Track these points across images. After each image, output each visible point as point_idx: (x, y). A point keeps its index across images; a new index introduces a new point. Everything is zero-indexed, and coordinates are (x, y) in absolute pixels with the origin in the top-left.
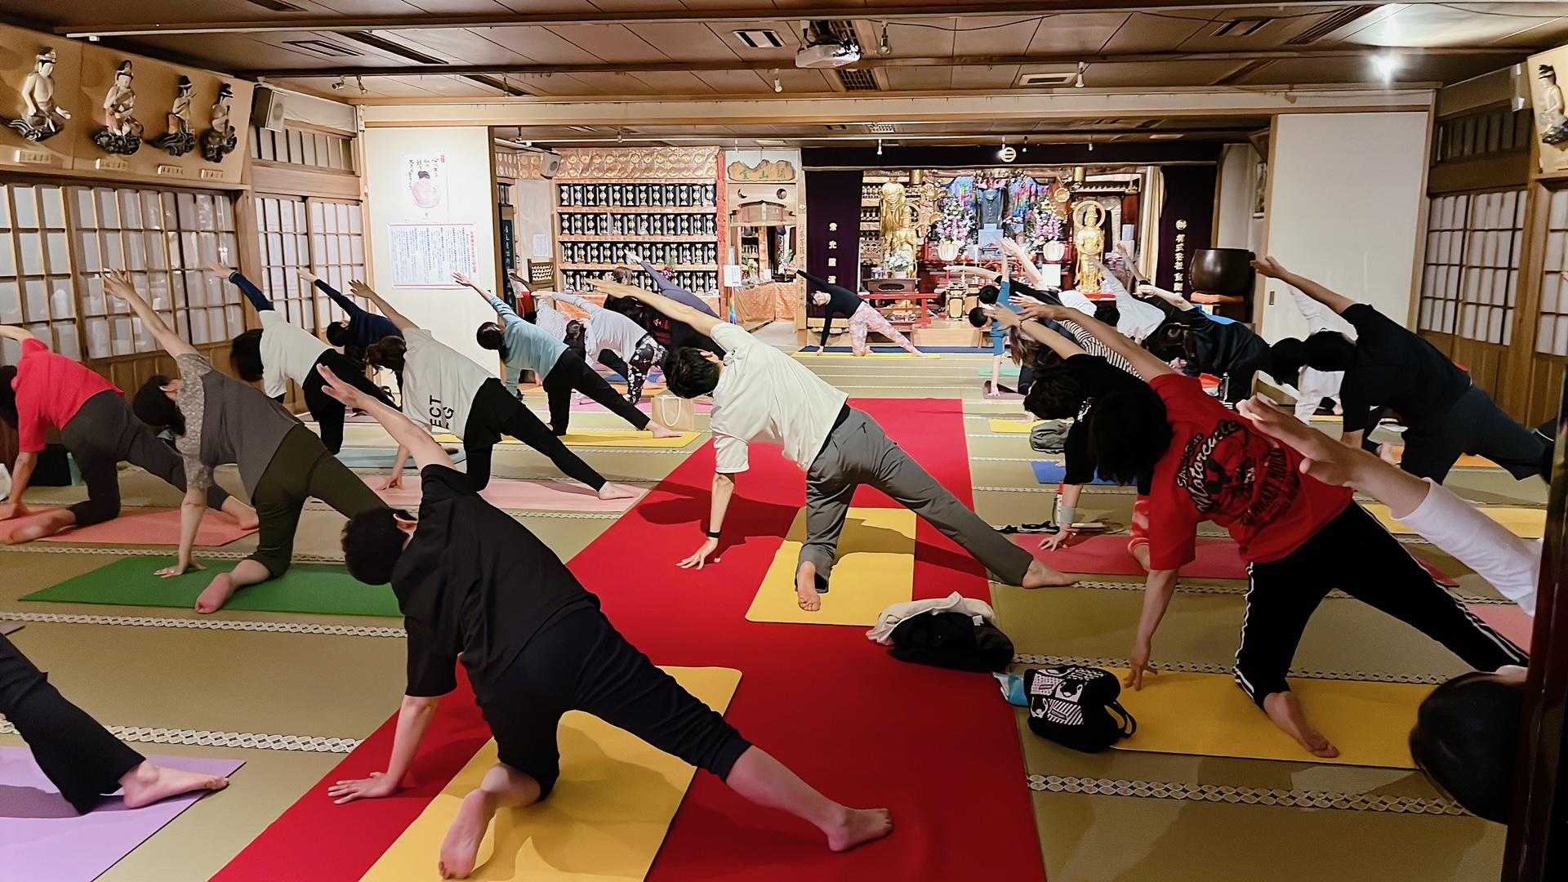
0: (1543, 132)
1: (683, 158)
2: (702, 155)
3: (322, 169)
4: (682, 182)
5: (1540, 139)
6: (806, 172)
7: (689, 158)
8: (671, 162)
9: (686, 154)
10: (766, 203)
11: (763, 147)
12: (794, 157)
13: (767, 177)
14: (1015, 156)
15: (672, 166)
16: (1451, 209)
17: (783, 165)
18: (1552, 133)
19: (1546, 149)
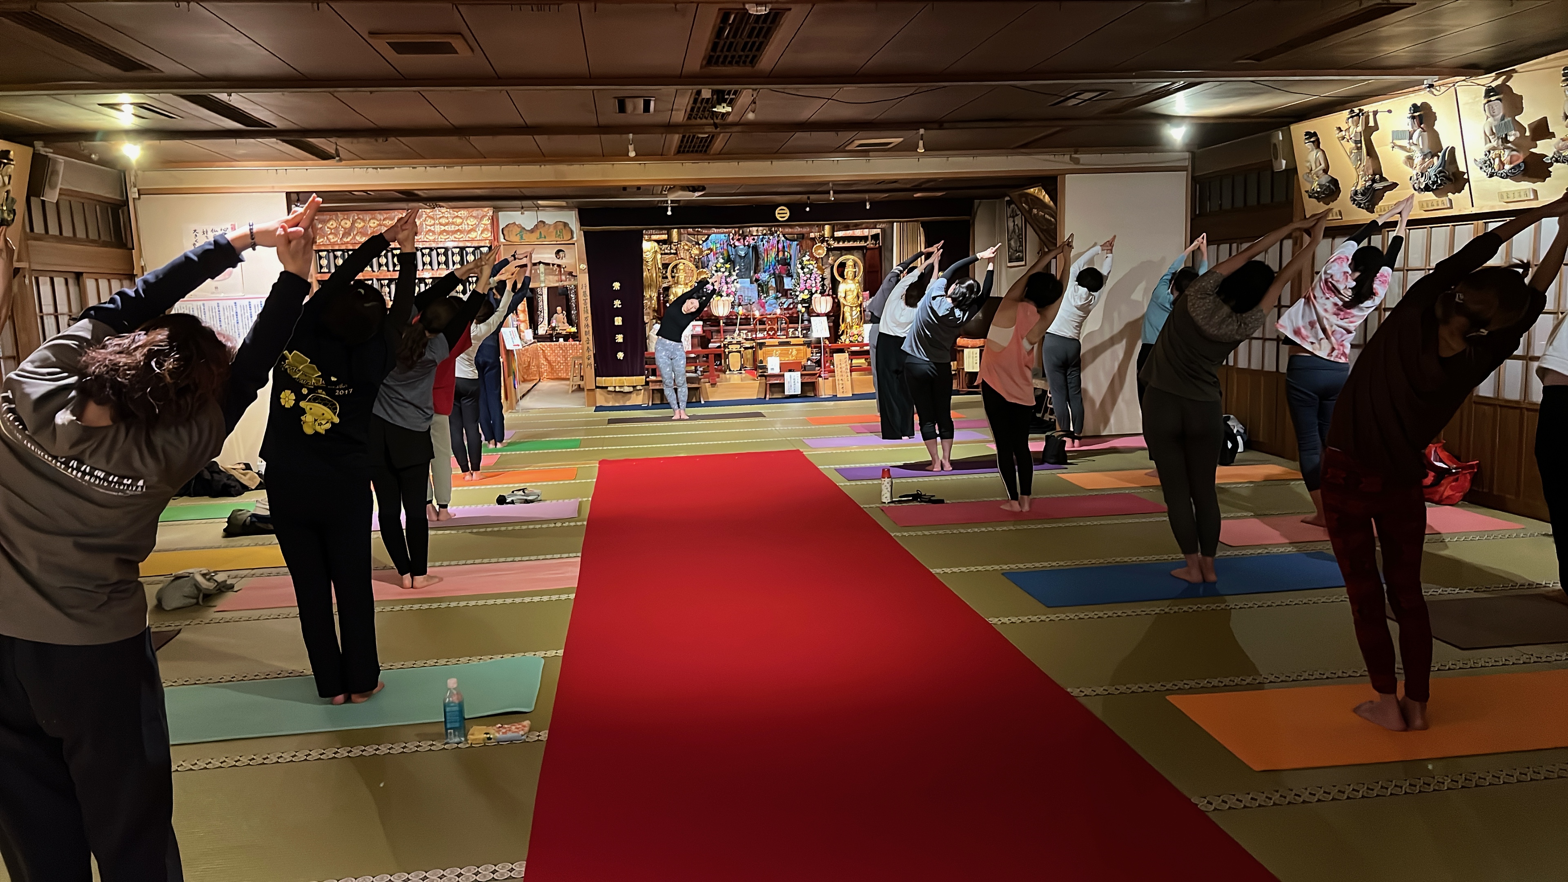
0: (1308, 189)
1: (454, 220)
2: (475, 217)
3: (93, 241)
4: (455, 244)
5: (1305, 196)
6: (584, 232)
7: (461, 220)
8: (441, 224)
9: (457, 216)
10: (544, 263)
11: (538, 207)
12: (572, 218)
13: (545, 237)
14: (788, 214)
15: (443, 228)
17: (561, 226)
18: (1319, 190)
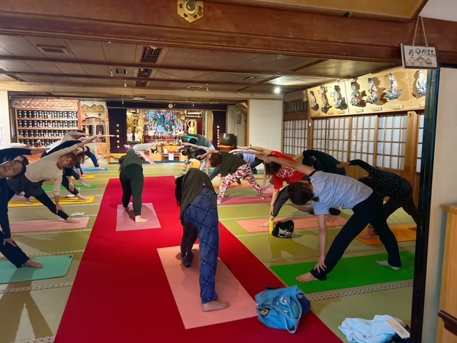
0: (311, 106)
2: (72, 102)
4: (65, 110)
5: (310, 108)
8: (61, 104)
9: (66, 102)
10: (95, 118)
12: (104, 104)
13: (95, 110)
14: (172, 106)
16: (289, 124)
17: (101, 106)
18: (314, 107)
19: (312, 110)
